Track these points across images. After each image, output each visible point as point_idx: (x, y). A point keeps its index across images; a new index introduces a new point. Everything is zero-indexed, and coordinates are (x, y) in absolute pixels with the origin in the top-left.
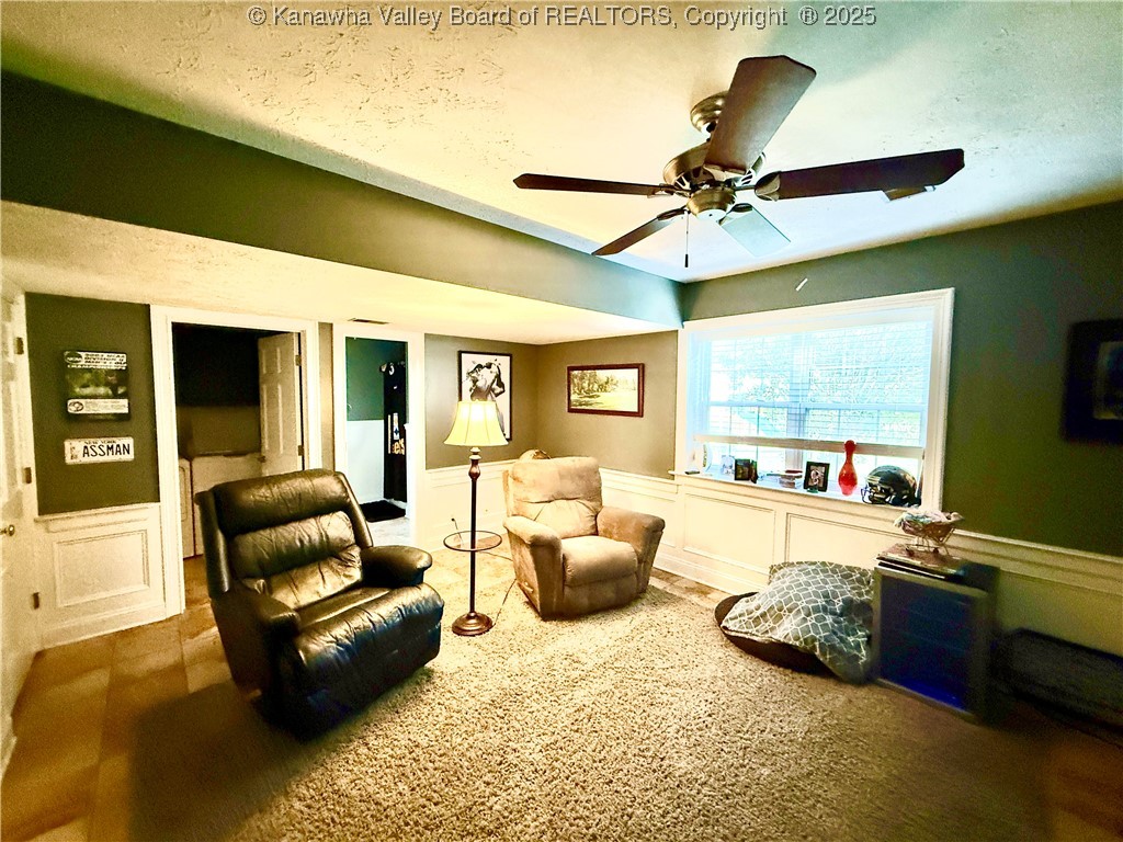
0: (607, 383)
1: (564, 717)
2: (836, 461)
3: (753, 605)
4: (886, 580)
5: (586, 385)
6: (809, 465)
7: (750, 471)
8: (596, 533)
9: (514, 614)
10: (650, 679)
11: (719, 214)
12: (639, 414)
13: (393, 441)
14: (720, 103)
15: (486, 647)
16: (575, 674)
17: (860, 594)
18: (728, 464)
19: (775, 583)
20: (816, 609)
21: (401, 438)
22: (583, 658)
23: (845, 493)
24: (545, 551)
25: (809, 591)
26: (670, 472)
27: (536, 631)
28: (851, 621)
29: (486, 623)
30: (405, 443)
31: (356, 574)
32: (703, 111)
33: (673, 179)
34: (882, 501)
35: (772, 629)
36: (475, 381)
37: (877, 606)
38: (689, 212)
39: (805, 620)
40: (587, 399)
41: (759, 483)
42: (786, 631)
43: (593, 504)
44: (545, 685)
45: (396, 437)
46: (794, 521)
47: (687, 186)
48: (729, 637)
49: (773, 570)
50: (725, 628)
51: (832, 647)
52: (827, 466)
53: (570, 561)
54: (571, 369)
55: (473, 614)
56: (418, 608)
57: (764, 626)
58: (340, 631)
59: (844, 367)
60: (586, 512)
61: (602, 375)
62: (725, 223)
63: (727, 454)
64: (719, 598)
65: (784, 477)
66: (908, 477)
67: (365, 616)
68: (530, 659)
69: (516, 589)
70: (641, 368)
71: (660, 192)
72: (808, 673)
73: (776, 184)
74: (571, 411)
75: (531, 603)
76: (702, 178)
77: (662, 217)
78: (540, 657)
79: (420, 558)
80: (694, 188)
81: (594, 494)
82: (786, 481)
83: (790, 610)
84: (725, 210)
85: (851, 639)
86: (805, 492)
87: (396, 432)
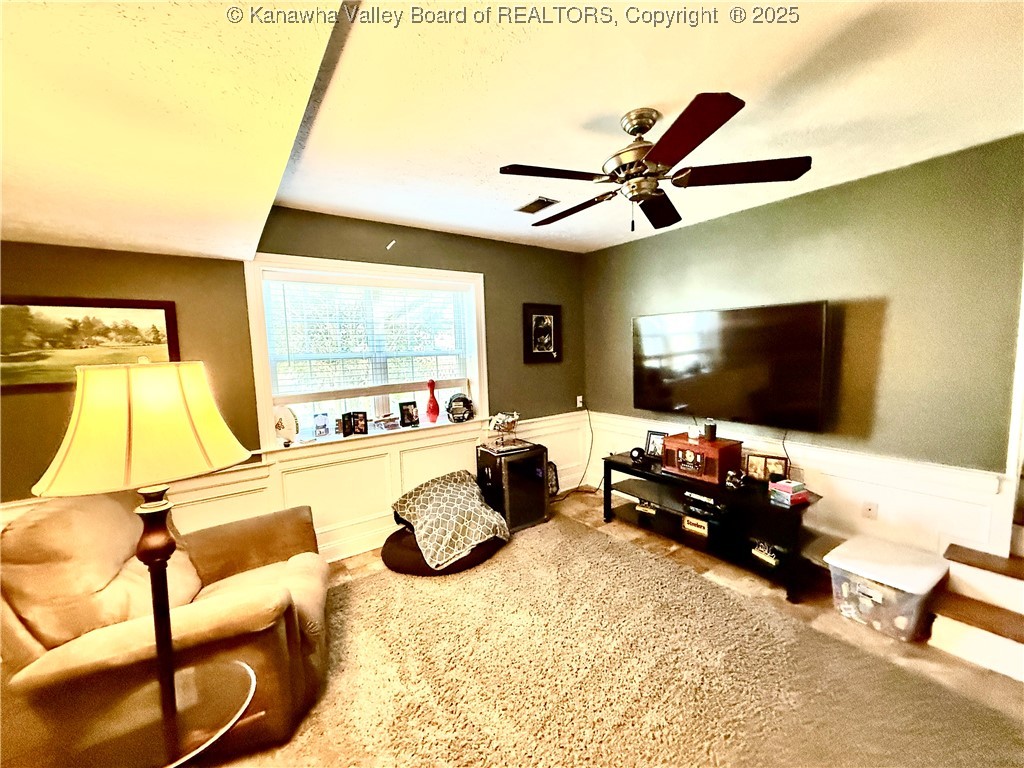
6: (401, 406)
18: (321, 425)
23: (433, 422)
46: (407, 456)
50: (438, 566)
52: (414, 404)
82: (387, 424)
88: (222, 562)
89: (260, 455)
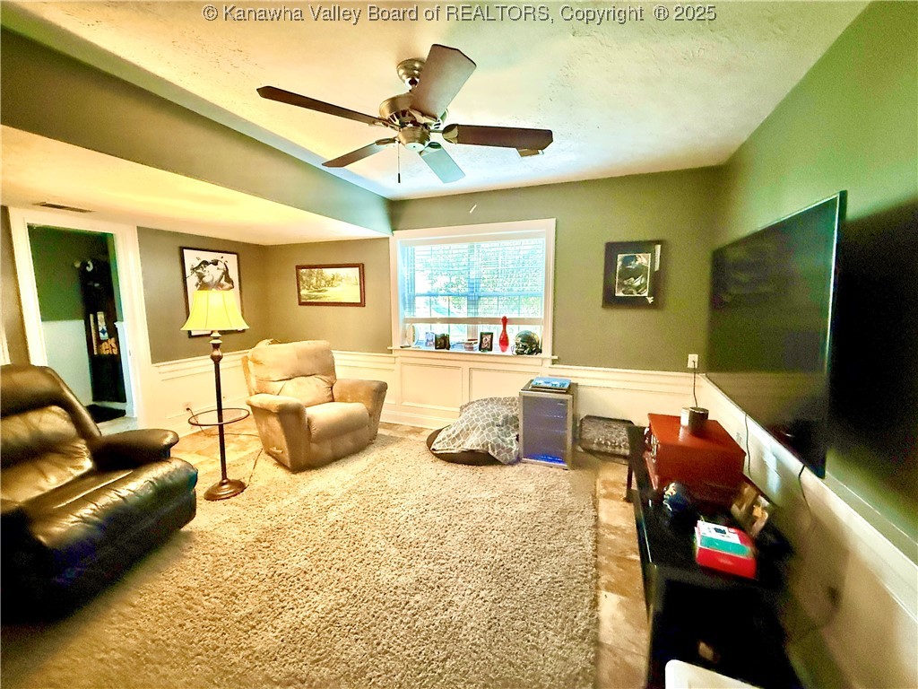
0: (333, 279)
1: (321, 533)
2: (497, 330)
3: (450, 431)
4: (525, 398)
5: (314, 281)
6: (482, 334)
7: (445, 342)
8: (333, 401)
9: (265, 474)
10: (385, 493)
11: (420, 147)
12: (362, 304)
13: (100, 342)
14: (417, 65)
15: (243, 503)
16: (325, 504)
17: (512, 412)
18: (430, 339)
19: (464, 414)
20: (488, 425)
21: (110, 337)
22: (331, 491)
23: (503, 351)
24: (291, 416)
25: (482, 415)
26: (389, 348)
27: (287, 483)
28: (508, 428)
29: (240, 487)
30: (117, 342)
31: (87, 464)
32: (405, 68)
33: (387, 115)
34: (522, 353)
35: (463, 443)
36: (201, 277)
37: (521, 418)
38: (399, 142)
39: (482, 433)
40: (316, 293)
41: (451, 350)
42: (472, 442)
43: (329, 378)
44: (303, 517)
45: (103, 336)
46: (474, 373)
47: (397, 122)
48: (436, 455)
49: (461, 408)
50: (434, 450)
51: (498, 446)
52: (492, 334)
53: (314, 422)
54: (299, 268)
55: (225, 481)
56: (170, 478)
57: (458, 442)
58: (86, 511)
59: (500, 267)
60: (324, 386)
61: (328, 272)
62: (424, 154)
63: (429, 331)
64: (428, 433)
65: (467, 344)
66: (535, 337)
67: (112, 494)
68: (286, 502)
69: (263, 455)
70: (361, 267)
71: (378, 123)
72: (485, 465)
73: (455, 132)
74: (301, 304)
75: (281, 463)
76: (407, 119)
77: (379, 142)
78: (294, 500)
79: (166, 436)
80: (403, 125)
81: (328, 370)
82: (468, 346)
83: (473, 429)
84: (424, 144)
85: (507, 439)
86: (480, 352)
87: (103, 332)
89: (391, 350)
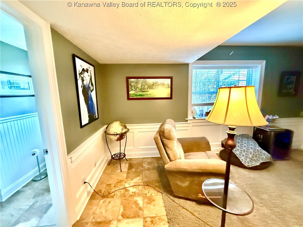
0: (153, 85)
5: (139, 86)
12: (171, 98)
40: (141, 93)
50: (248, 166)
54: (128, 78)
70: (172, 78)
74: (129, 99)
88: (186, 148)
89: (187, 120)
